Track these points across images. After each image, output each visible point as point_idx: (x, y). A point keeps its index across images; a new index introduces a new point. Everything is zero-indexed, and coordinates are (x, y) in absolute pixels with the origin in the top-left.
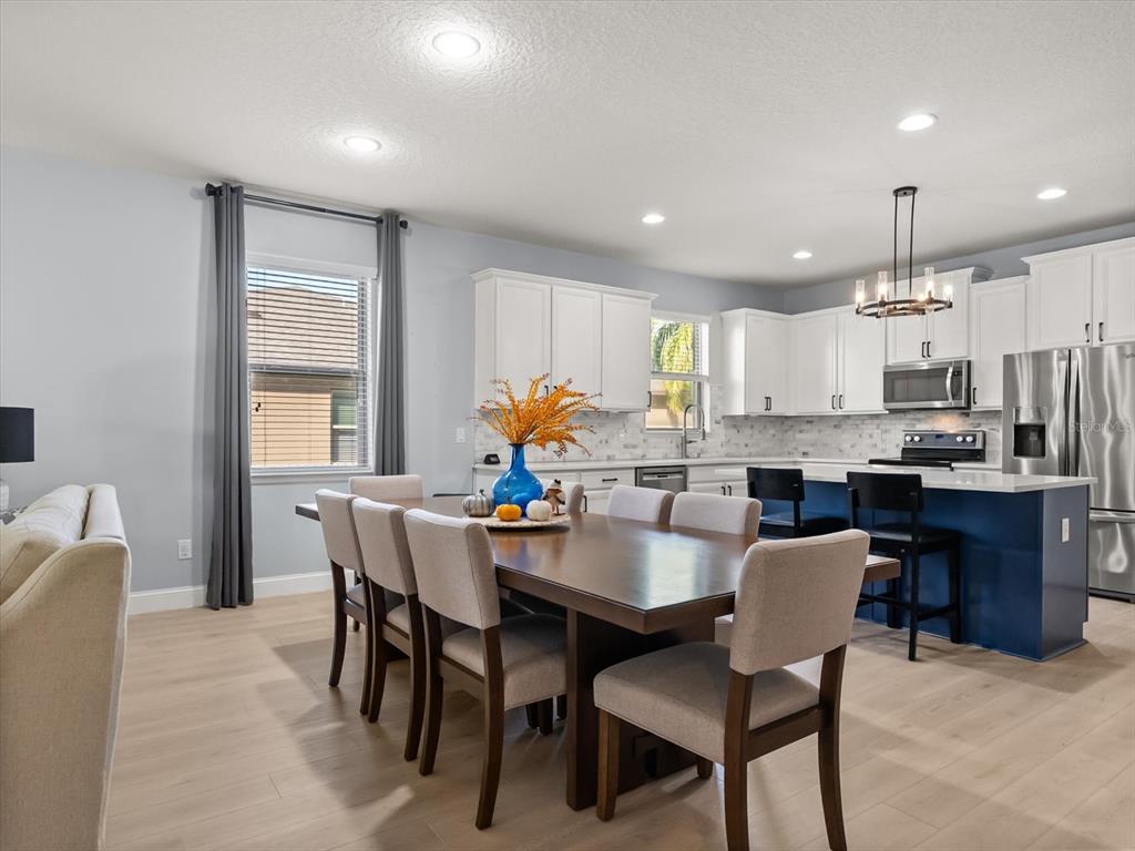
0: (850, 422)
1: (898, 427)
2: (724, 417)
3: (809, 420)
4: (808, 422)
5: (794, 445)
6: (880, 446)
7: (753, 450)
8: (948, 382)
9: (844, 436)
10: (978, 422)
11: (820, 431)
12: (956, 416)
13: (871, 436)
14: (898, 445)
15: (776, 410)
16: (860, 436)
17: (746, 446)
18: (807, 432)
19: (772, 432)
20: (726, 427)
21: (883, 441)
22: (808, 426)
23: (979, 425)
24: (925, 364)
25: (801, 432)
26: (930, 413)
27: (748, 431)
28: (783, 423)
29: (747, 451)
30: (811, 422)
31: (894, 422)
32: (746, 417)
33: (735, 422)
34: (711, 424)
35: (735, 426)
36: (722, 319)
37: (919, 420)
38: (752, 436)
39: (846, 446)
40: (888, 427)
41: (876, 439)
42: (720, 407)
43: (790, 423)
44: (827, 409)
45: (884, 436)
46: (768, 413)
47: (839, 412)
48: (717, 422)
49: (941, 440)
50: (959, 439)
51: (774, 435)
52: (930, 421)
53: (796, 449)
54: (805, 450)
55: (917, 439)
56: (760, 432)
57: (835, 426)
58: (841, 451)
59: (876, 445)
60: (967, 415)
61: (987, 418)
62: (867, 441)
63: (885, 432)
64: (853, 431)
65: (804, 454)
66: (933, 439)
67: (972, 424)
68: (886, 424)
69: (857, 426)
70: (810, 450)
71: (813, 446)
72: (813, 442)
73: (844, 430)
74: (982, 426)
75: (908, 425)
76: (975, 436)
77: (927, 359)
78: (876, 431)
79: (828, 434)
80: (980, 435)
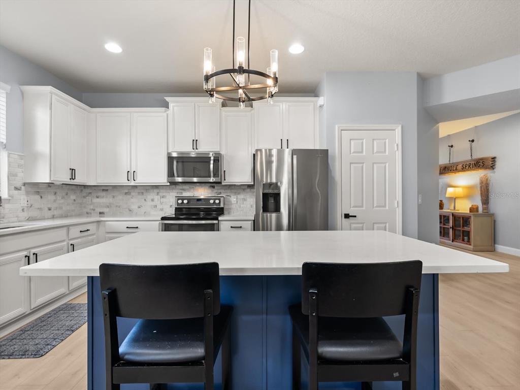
0: (137, 190)
1: (171, 194)
2: (24, 184)
3: (104, 189)
4: (103, 190)
5: (92, 207)
6: (159, 207)
7: (56, 213)
8: (212, 166)
9: (132, 200)
10: (219, 191)
11: (114, 197)
12: (207, 187)
13: (153, 200)
14: (171, 206)
15: (79, 180)
16: (145, 200)
17: (50, 209)
18: (103, 197)
19: (73, 197)
20: (27, 193)
21: (161, 203)
22: (104, 194)
23: (220, 193)
24: (193, 153)
25: (97, 197)
26: (192, 186)
27: (51, 197)
28: (82, 190)
29: (50, 214)
30: (107, 190)
31: (169, 191)
32: (50, 185)
33: (37, 189)
34: (9, 190)
35: (38, 193)
36: (22, 93)
37: (183, 190)
38: (55, 201)
39: (134, 207)
40: (164, 194)
41: (157, 202)
42: (21, 175)
43: (88, 191)
44: (123, 181)
45: (162, 200)
46: (72, 182)
47: (132, 183)
48: (16, 189)
49: (200, 202)
50: (212, 201)
51: (75, 200)
53: (94, 210)
54: (101, 210)
55: (185, 201)
56: (63, 198)
57: (126, 193)
58: (130, 211)
59: (156, 206)
60: (213, 187)
61: (225, 189)
62: (150, 203)
63: (163, 197)
64: (140, 197)
65: (100, 213)
66: (195, 202)
67: (216, 192)
68: (163, 192)
69: (142, 193)
70: (105, 210)
71: (108, 207)
72: (108, 205)
73: (133, 196)
74: (222, 193)
75: (177, 193)
76: (220, 200)
77: (196, 150)
78: (157, 197)
79: (120, 198)
80: (222, 199)
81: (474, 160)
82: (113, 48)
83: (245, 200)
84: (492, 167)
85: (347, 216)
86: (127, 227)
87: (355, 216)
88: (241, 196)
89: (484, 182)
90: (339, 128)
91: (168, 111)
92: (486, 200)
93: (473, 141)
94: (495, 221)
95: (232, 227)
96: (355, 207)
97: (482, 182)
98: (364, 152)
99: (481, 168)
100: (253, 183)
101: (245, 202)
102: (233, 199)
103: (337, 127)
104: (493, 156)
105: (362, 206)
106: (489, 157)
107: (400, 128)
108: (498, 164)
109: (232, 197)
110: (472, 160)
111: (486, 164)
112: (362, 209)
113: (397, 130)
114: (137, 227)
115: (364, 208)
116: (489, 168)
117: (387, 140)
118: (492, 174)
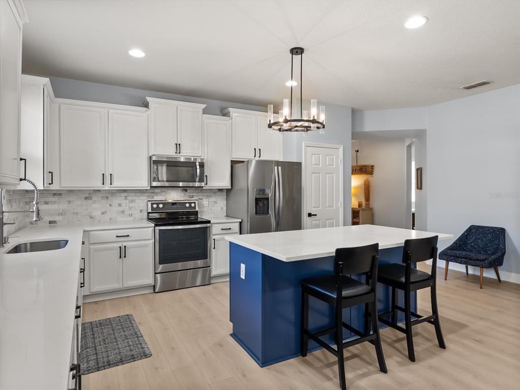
6: (127, 212)
8: (198, 170)
9: (95, 206)
10: (192, 195)
11: (69, 202)
12: (180, 191)
13: (120, 205)
16: (110, 205)
18: (55, 202)
21: (130, 208)
22: (56, 199)
23: (193, 197)
25: (46, 203)
26: (164, 189)
31: (138, 195)
37: (155, 193)
39: (97, 214)
40: (133, 199)
41: (124, 207)
44: (98, 185)
45: (131, 205)
47: (107, 187)
49: (175, 206)
50: (188, 205)
52: (164, 194)
54: (52, 219)
55: (161, 206)
57: (86, 198)
58: (92, 218)
59: (123, 212)
60: (186, 190)
61: (197, 193)
62: (116, 208)
63: (132, 201)
64: (104, 202)
65: (50, 222)
66: (170, 206)
67: (189, 196)
68: (132, 196)
69: (107, 197)
70: (56, 218)
71: (62, 215)
72: (61, 212)
73: (95, 201)
74: (195, 197)
75: (148, 196)
76: (195, 203)
77: (179, 154)
78: (125, 201)
79: (78, 204)
80: (197, 202)
81: (359, 166)
82: (137, 53)
83: (216, 202)
84: (371, 173)
85: (310, 215)
86: (117, 236)
87: (316, 215)
88: (213, 199)
89: (367, 184)
90: (305, 144)
91: (148, 111)
92: (367, 198)
93: (358, 151)
94: (373, 214)
95: (222, 229)
96: (315, 207)
97: (365, 185)
98: (321, 164)
99: (364, 174)
100: (230, 188)
101: (216, 205)
102: (205, 202)
103: (303, 143)
104: (371, 164)
105: (319, 207)
106: (369, 165)
107: (342, 148)
108: (376, 171)
109: (204, 200)
110: (357, 166)
111: (368, 170)
112: (318, 209)
113: (340, 149)
114: (128, 236)
115: (320, 208)
116: (369, 174)
117: (334, 156)
118: (371, 178)
